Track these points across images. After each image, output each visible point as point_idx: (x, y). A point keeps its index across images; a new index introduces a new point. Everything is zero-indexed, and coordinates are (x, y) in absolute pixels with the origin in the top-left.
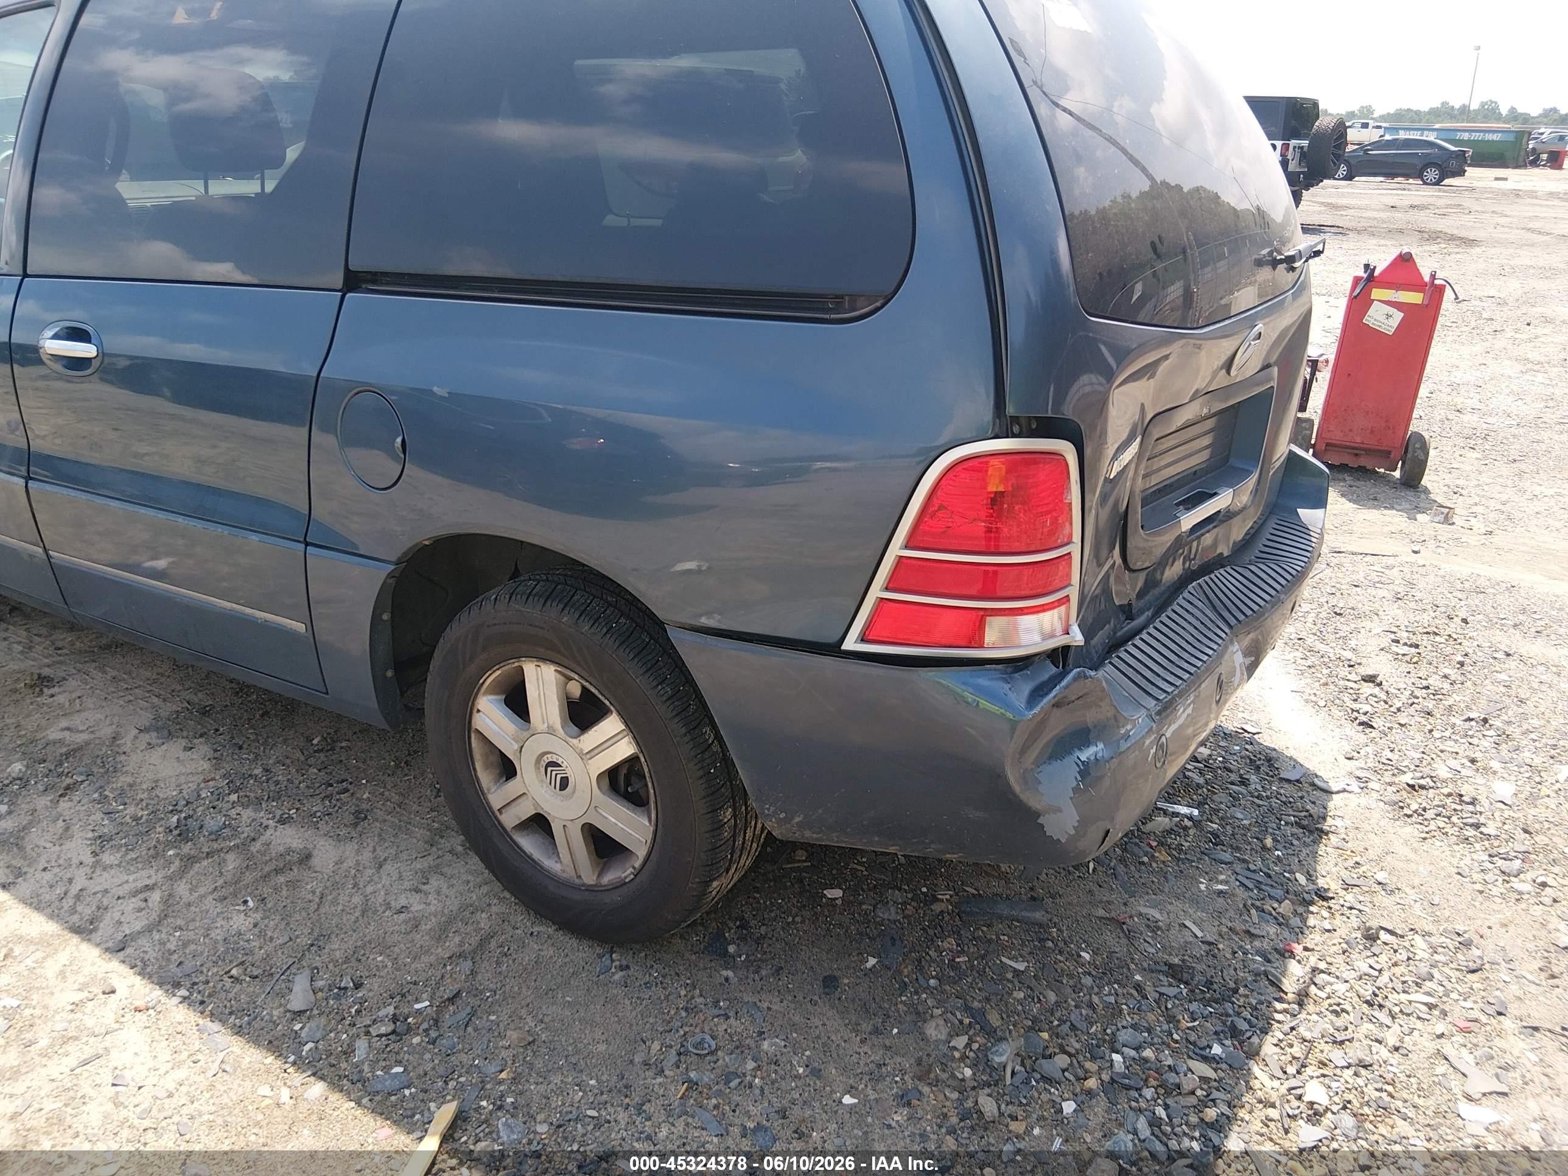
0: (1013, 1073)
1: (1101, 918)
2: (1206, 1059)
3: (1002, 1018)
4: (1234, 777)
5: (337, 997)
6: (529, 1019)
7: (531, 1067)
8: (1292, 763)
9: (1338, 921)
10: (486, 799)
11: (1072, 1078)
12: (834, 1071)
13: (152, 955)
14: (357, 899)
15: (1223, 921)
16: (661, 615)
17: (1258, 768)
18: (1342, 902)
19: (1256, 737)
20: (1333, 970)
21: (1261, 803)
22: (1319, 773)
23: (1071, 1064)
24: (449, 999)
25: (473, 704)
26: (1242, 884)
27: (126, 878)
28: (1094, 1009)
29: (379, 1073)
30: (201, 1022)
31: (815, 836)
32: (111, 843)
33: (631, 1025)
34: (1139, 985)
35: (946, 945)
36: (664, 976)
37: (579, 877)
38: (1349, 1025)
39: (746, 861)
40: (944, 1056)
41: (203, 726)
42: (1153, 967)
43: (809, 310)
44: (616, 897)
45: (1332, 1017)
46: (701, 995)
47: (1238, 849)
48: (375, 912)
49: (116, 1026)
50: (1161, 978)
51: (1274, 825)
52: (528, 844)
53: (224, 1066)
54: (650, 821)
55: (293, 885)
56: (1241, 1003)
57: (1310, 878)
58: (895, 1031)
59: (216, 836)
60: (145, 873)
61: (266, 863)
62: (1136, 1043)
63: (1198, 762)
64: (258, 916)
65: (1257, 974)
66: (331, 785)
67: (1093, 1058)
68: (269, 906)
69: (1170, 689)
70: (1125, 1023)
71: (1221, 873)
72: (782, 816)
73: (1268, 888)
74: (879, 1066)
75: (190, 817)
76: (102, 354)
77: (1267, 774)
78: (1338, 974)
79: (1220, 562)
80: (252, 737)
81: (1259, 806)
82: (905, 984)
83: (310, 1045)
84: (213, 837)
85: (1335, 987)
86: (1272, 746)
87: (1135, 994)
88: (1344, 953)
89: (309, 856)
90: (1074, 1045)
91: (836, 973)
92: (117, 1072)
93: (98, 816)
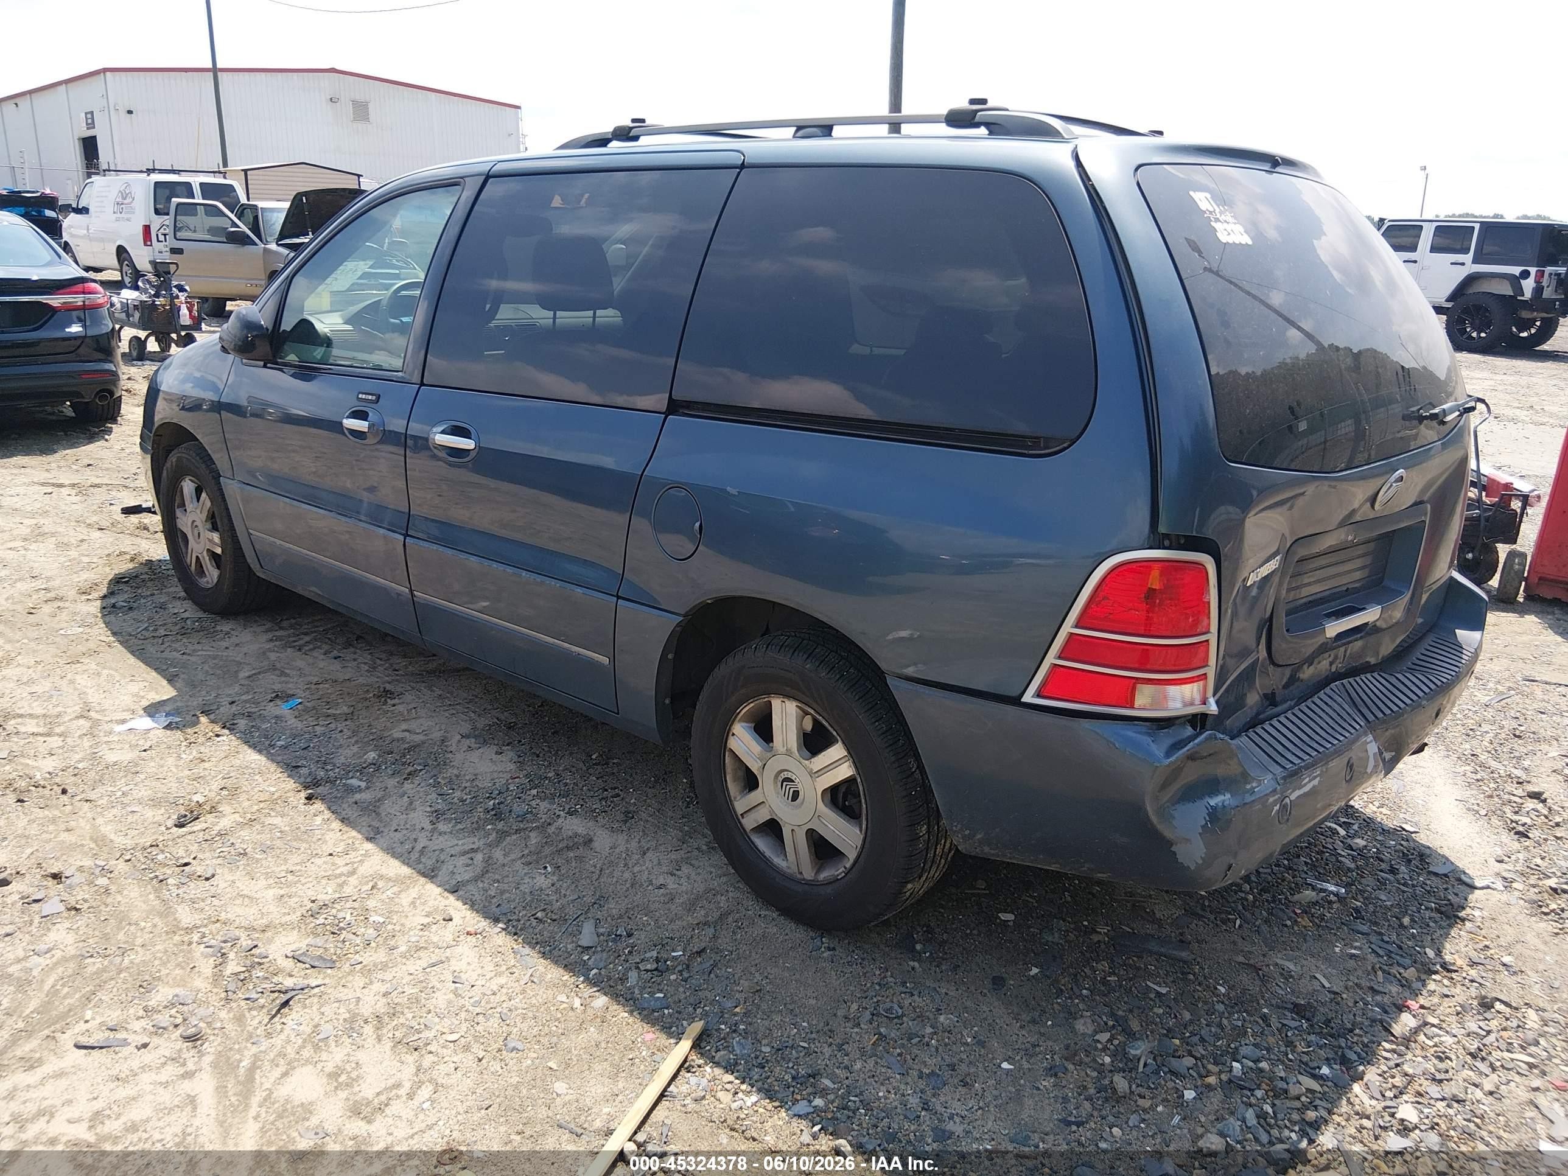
0: (1145, 1065)
1: (1239, 963)
2: (1314, 1077)
3: (1142, 1026)
4: (1384, 866)
5: (614, 941)
6: (757, 974)
7: (758, 1007)
8: (1444, 860)
9: (1458, 990)
10: (733, 805)
11: (1195, 1074)
12: (996, 1044)
13: (477, 897)
14: (627, 875)
15: (1351, 978)
16: (883, 666)
17: (1409, 861)
18: (1464, 975)
19: (1413, 835)
20: (1444, 1026)
21: (1406, 889)
22: (1467, 871)
23: (1196, 1064)
24: (697, 952)
25: (730, 729)
26: (1374, 951)
27: (456, 842)
28: (1222, 1029)
29: (646, 995)
30: (515, 947)
31: (992, 852)
32: (444, 817)
33: (836, 990)
34: (1265, 1016)
35: (1100, 967)
36: (863, 959)
37: (801, 873)
38: (1450, 1070)
39: (935, 873)
40: (1089, 1046)
41: (510, 738)
42: (1281, 1004)
43: (1012, 446)
44: (829, 890)
45: (1436, 1062)
46: (892, 977)
47: (1376, 924)
48: (641, 885)
49: (455, 943)
50: (1287, 1013)
51: (1415, 909)
52: (762, 844)
53: (532, 978)
54: (861, 831)
55: (580, 859)
56: (1355, 1039)
57: (1439, 953)
58: (1050, 1023)
59: (522, 818)
60: (472, 839)
61: (560, 841)
62: (1255, 1057)
63: (1353, 850)
64: (555, 878)
65: (1374, 1021)
66: (606, 790)
67: (1216, 1063)
68: (563, 872)
69: (1297, 761)
70: (1247, 1042)
71: (1357, 941)
72: (967, 832)
73: (1398, 957)
74: (1034, 1046)
75: (502, 803)
76: (479, 448)
77: (1417, 867)
78: (1448, 1029)
79: (1367, 668)
80: (546, 749)
81: (1404, 892)
82: (1062, 990)
83: (595, 971)
84: (520, 819)
85: (1443, 1039)
86: (1428, 844)
87: (1261, 1022)
88: (1458, 1014)
89: (591, 841)
90: (1200, 1051)
91: (1004, 975)
92: (456, 974)
93: (434, 796)
